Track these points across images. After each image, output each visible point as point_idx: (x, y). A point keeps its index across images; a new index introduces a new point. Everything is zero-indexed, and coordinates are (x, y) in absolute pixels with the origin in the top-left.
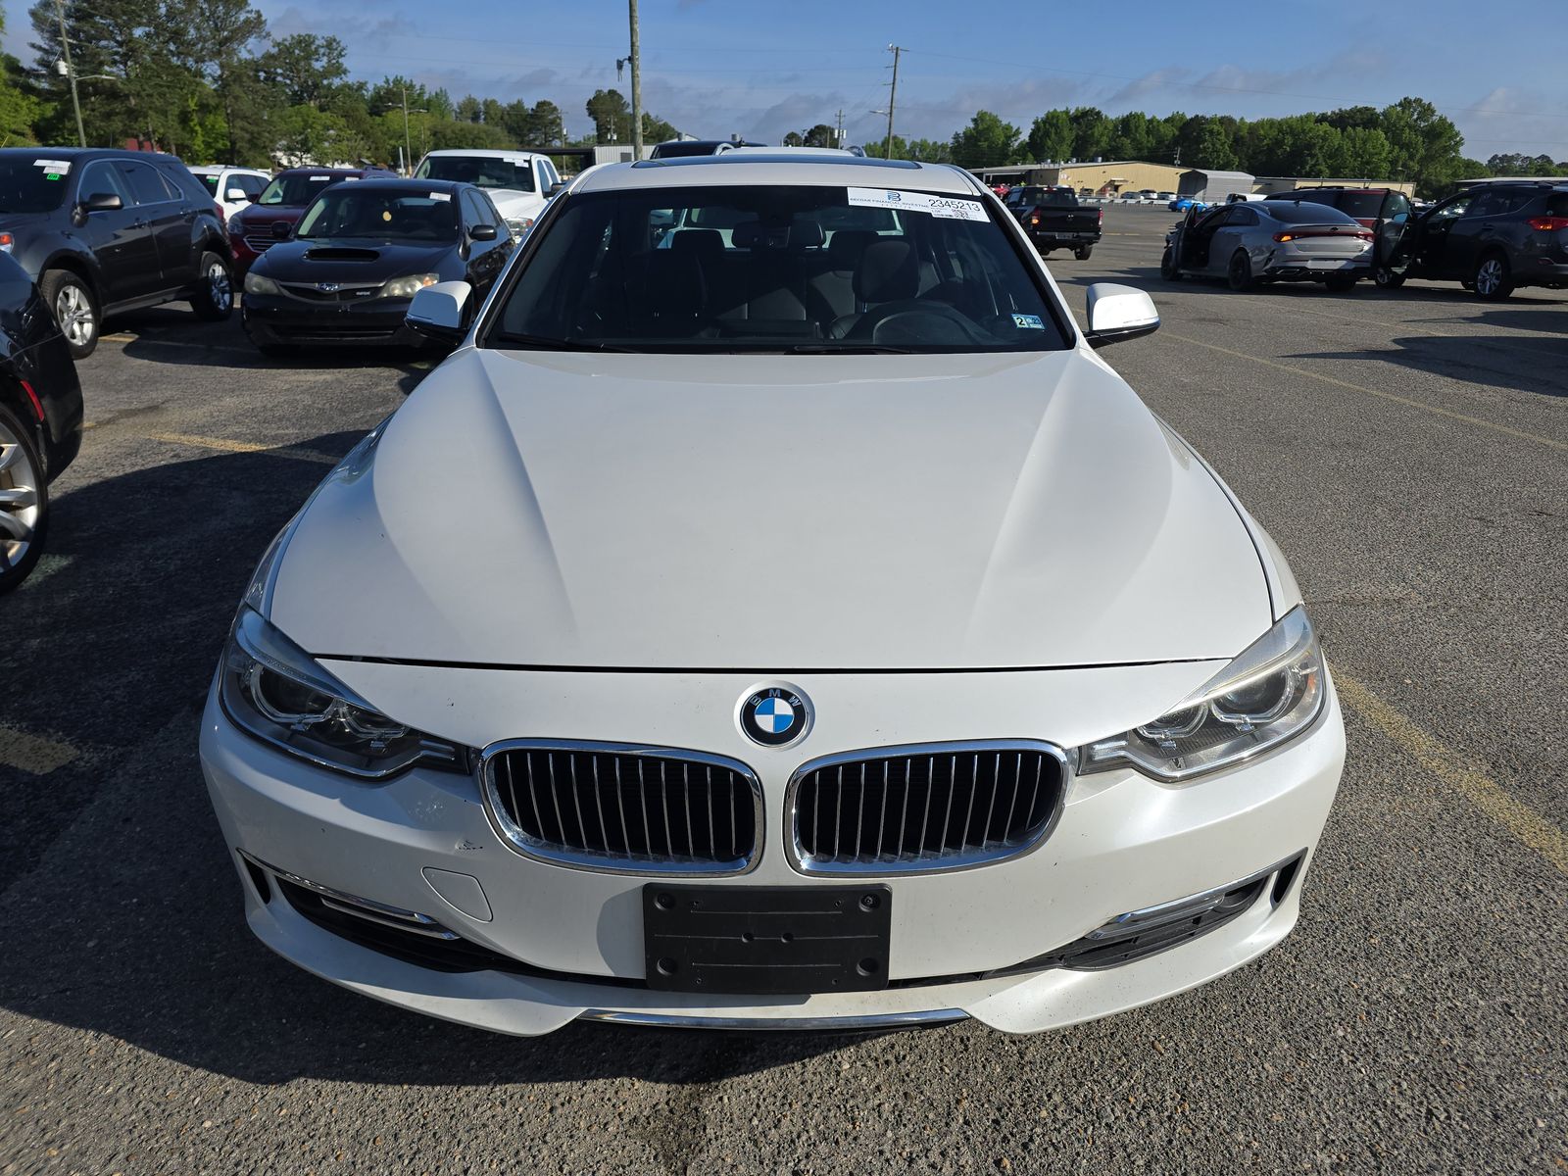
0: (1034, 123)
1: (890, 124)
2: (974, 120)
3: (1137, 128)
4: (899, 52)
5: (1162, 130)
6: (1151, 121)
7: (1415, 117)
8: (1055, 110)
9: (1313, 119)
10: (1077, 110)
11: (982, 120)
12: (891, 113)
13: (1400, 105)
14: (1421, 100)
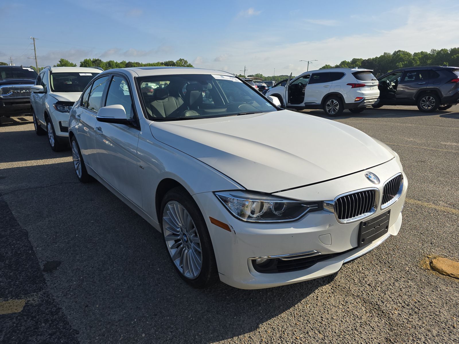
0: (80, 63)
1: (36, 62)
2: (60, 61)
3: (113, 65)
4: (35, 39)
5: (120, 65)
6: (116, 63)
7: (183, 63)
8: (86, 59)
9: (160, 64)
10: (93, 59)
11: (63, 61)
12: (36, 59)
13: (179, 60)
14: (184, 59)
